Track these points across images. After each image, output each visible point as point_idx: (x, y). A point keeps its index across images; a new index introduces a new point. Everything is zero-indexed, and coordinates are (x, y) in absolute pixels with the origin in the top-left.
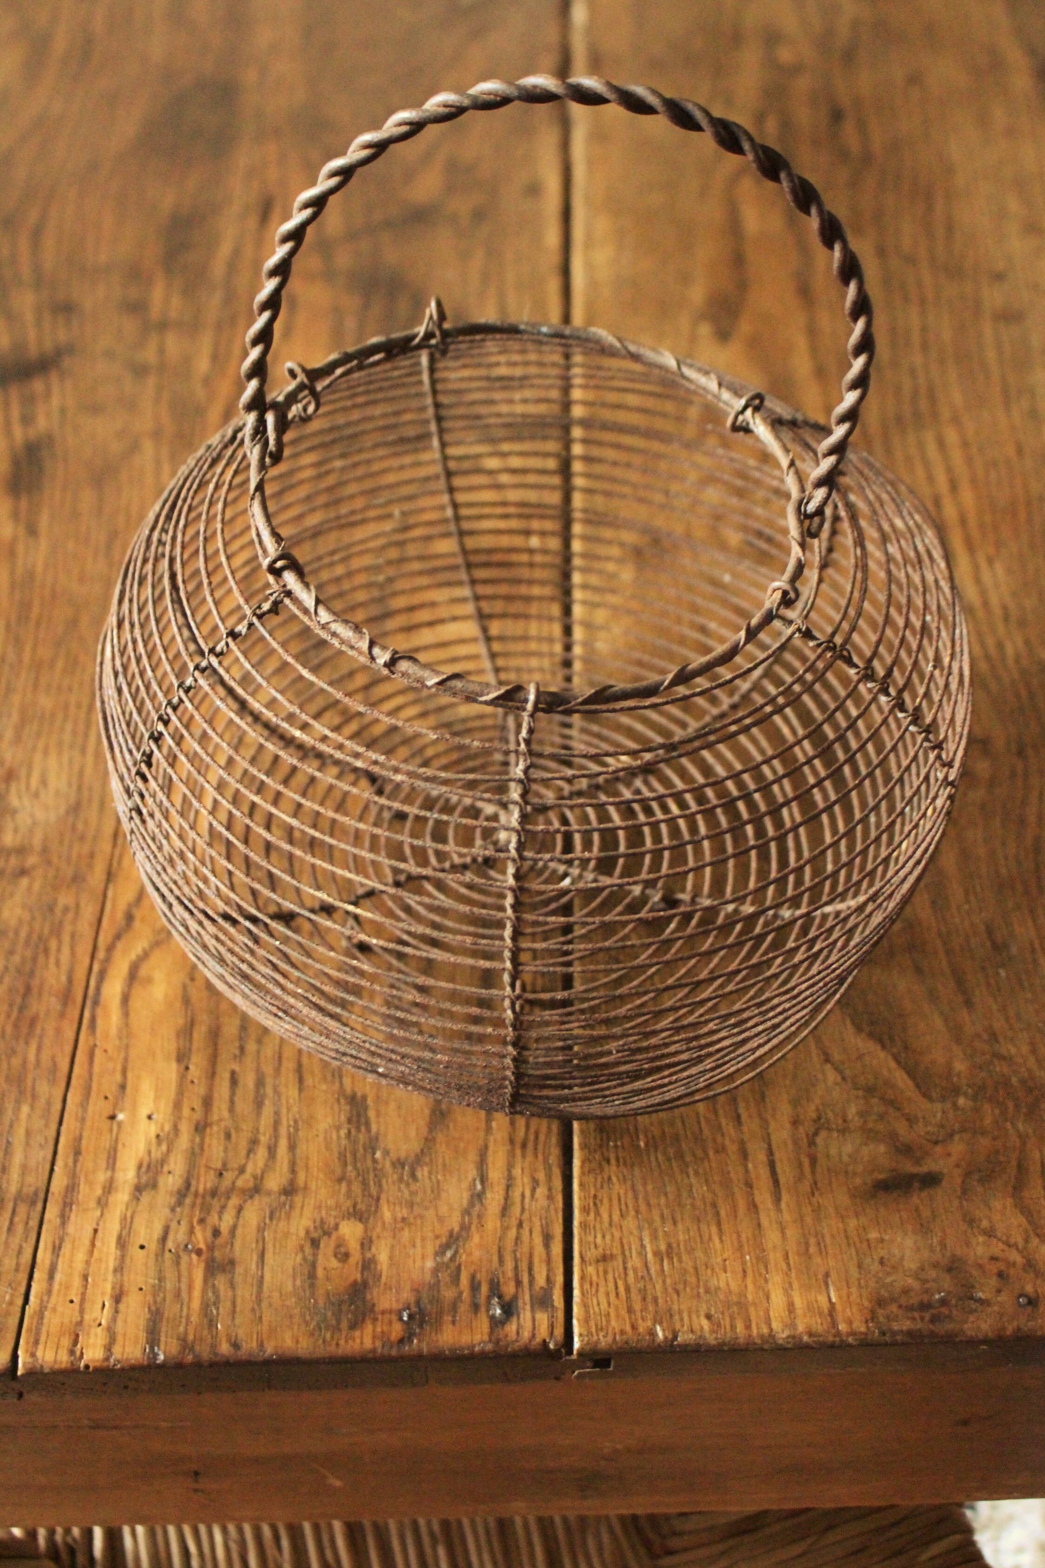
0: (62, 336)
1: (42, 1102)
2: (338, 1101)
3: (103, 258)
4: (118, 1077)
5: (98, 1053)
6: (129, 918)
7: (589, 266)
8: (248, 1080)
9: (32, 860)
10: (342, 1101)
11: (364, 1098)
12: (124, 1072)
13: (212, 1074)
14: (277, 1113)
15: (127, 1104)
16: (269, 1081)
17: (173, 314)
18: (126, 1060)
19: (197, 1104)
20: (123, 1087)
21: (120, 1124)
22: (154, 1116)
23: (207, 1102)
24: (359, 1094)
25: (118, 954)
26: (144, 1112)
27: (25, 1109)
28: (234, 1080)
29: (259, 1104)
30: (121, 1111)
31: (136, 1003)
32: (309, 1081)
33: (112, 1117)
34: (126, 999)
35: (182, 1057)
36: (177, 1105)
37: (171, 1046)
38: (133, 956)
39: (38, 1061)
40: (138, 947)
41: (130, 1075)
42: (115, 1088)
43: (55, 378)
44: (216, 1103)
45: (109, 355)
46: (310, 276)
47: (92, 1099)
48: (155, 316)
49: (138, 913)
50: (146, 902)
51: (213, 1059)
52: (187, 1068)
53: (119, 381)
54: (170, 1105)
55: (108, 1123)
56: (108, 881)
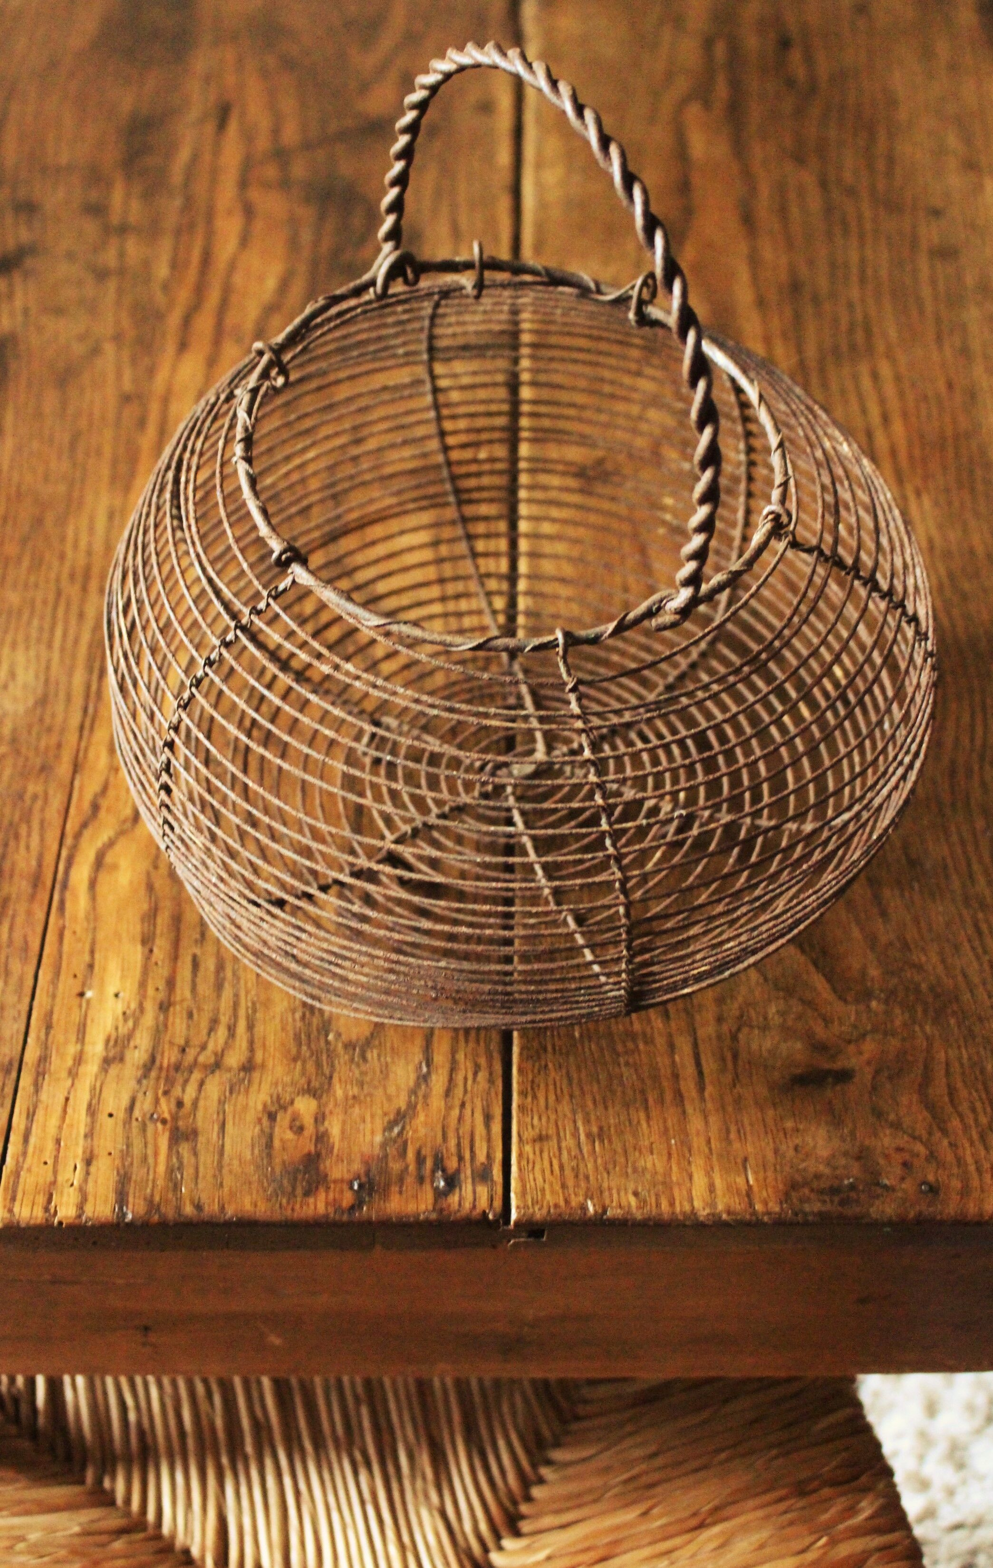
0: (24, 236)
1: (14, 978)
3: (63, 158)
4: (87, 958)
5: (67, 934)
6: (96, 807)
7: (539, 185)
8: (209, 964)
12: (92, 952)
13: (175, 957)
14: (236, 996)
15: (95, 981)
16: (229, 966)
17: (133, 219)
18: (93, 943)
19: (162, 985)
20: (91, 966)
21: (88, 1002)
22: (121, 995)
23: (171, 983)
25: (85, 839)
26: (111, 990)
28: (196, 964)
29: (219, 986)
30: (90, 988)
31: (102, 888)
33: (82, 995)
34: (93, 884)
35: (147, 941)
36: (142, 985)
37: (137, 930)
38: (99, 844)
39: (10, 940)
40: (104, 837)
41: (97, 956)
42: (83, 966)
43: (17, 278)
44: (179, 984)
45: (70, 256)
46: (267, 186)
47: (62, 977)
48: (115, 219)
49: (104, 803)
50: (111, 793)
51: (176, 944)
52: (151, 951)
53: (80, 283)
54: (136, 985)
55: (78, 1000)
56: (75, 772)
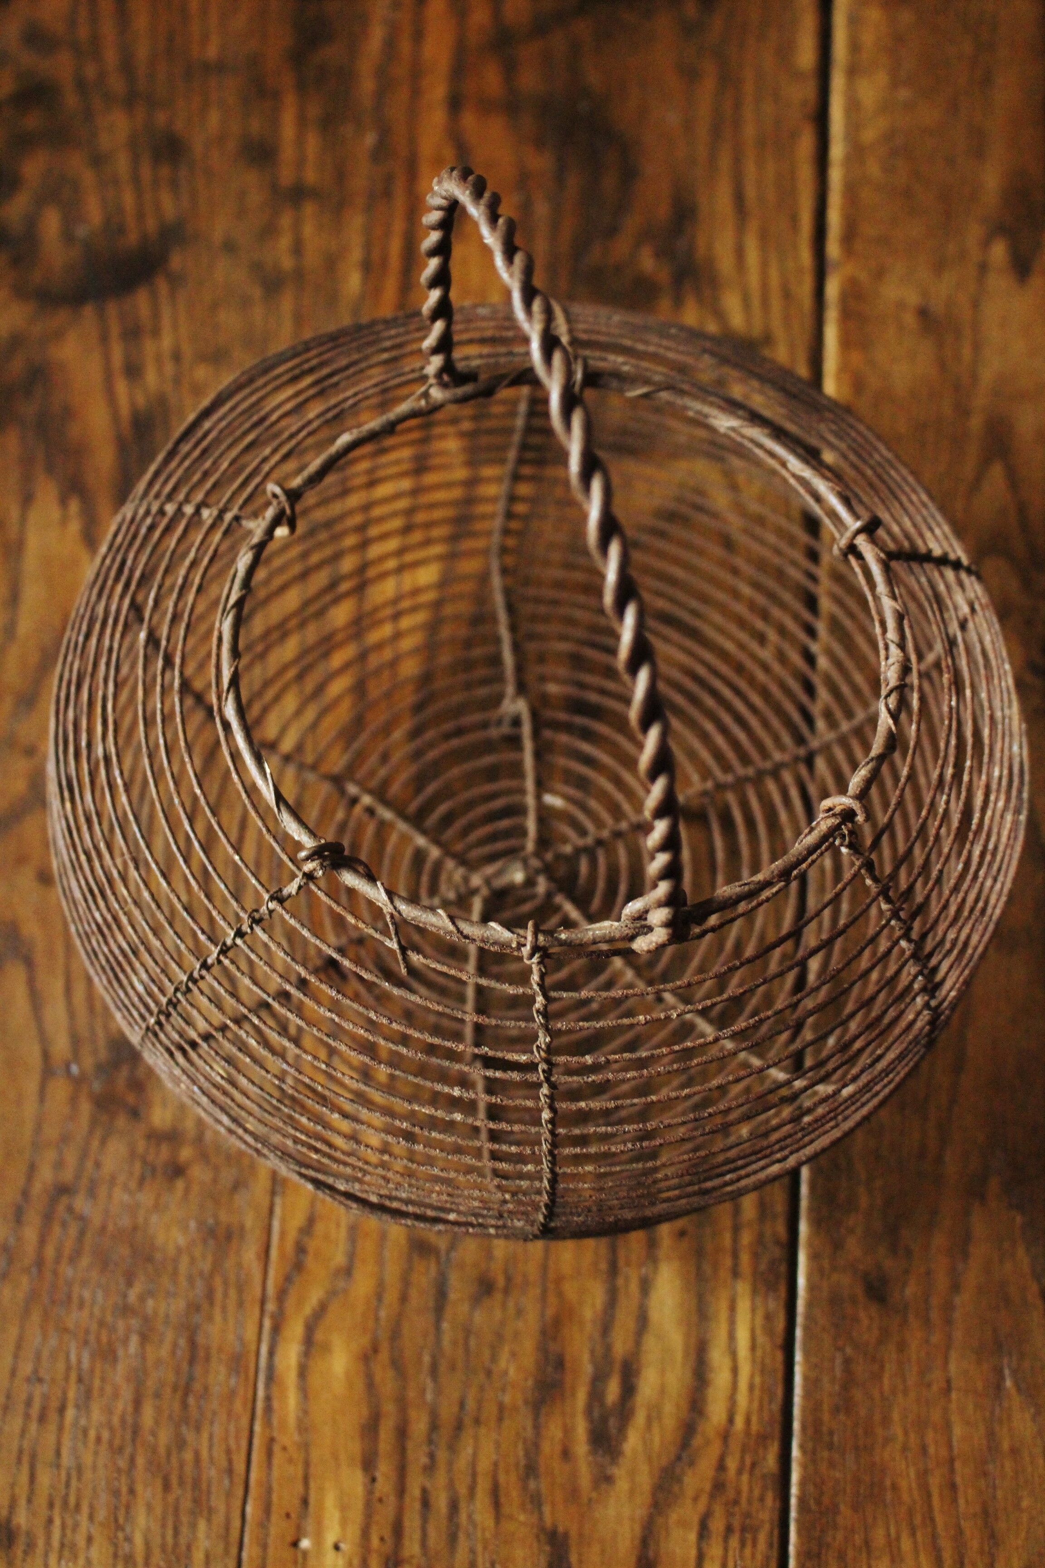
0: (169, 207)
1: (219, 1518)
2: (537, 1536)
3: (212, 52)
4: (299, 1488)
5: (276, 1448)
6: (301, 1249)
8: (441, 1502)
9: (186, 1153)
10: (542, 1537)
11: (566, 1535)
12: (306, 1479)
13: (401, 1491)
14: (472, 1551)
15: (310, 1525)
16: (463, 1505)
17: (311, 176)
18: (307, 1464)
19: (387, 1533)
20: (305, 1502)
21: (305, 1553)
22: (342, 1546)
23: (398, 1530)
24: (561, 1529)
25: (290, 1303)
26: (330, 1538)
27: (202, 1525)
28: (426, 1503)
29: (453, 1539)
30: (305, 1536)
31: (315, 1380)
32: (506, 1510)
33: (295, 1544)
34: (303, 1372)
35: (368, 1464)
36: (365, 1533)
37: (355, 1447)
38: (308, 1310)
39: (211, 1458)
40: (315, 1296)
41: (312, 1485)
42: (297, 1502)
43: (162, 286)
44: (407, 1531)
45: (230, 247)
46: (486, 107)
47: (274, 1518)
48: (286, 176)
49: (312, 1245)
50: (319, 1228)
51: (402, 1471)
52: (374, 1480)
53: (246, 303)
54: (358, 1532)
55: (292, 1549)
56: (273, 1193)
